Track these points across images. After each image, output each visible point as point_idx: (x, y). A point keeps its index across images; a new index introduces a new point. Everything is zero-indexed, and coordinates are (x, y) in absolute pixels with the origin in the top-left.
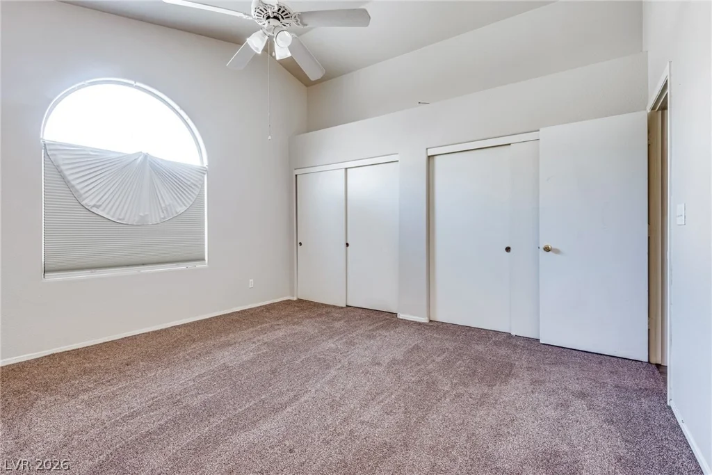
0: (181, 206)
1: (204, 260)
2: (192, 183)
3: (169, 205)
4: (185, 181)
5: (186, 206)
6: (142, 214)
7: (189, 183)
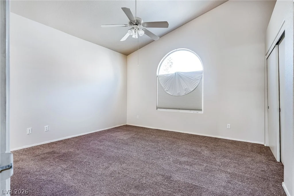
0: (192, 88)
1: (201, 110)
2: (195, 79)
3: (186, 88)
4: (192, 78)
5: (194, 88)
6: (178, 92)
7: (194, 79)
